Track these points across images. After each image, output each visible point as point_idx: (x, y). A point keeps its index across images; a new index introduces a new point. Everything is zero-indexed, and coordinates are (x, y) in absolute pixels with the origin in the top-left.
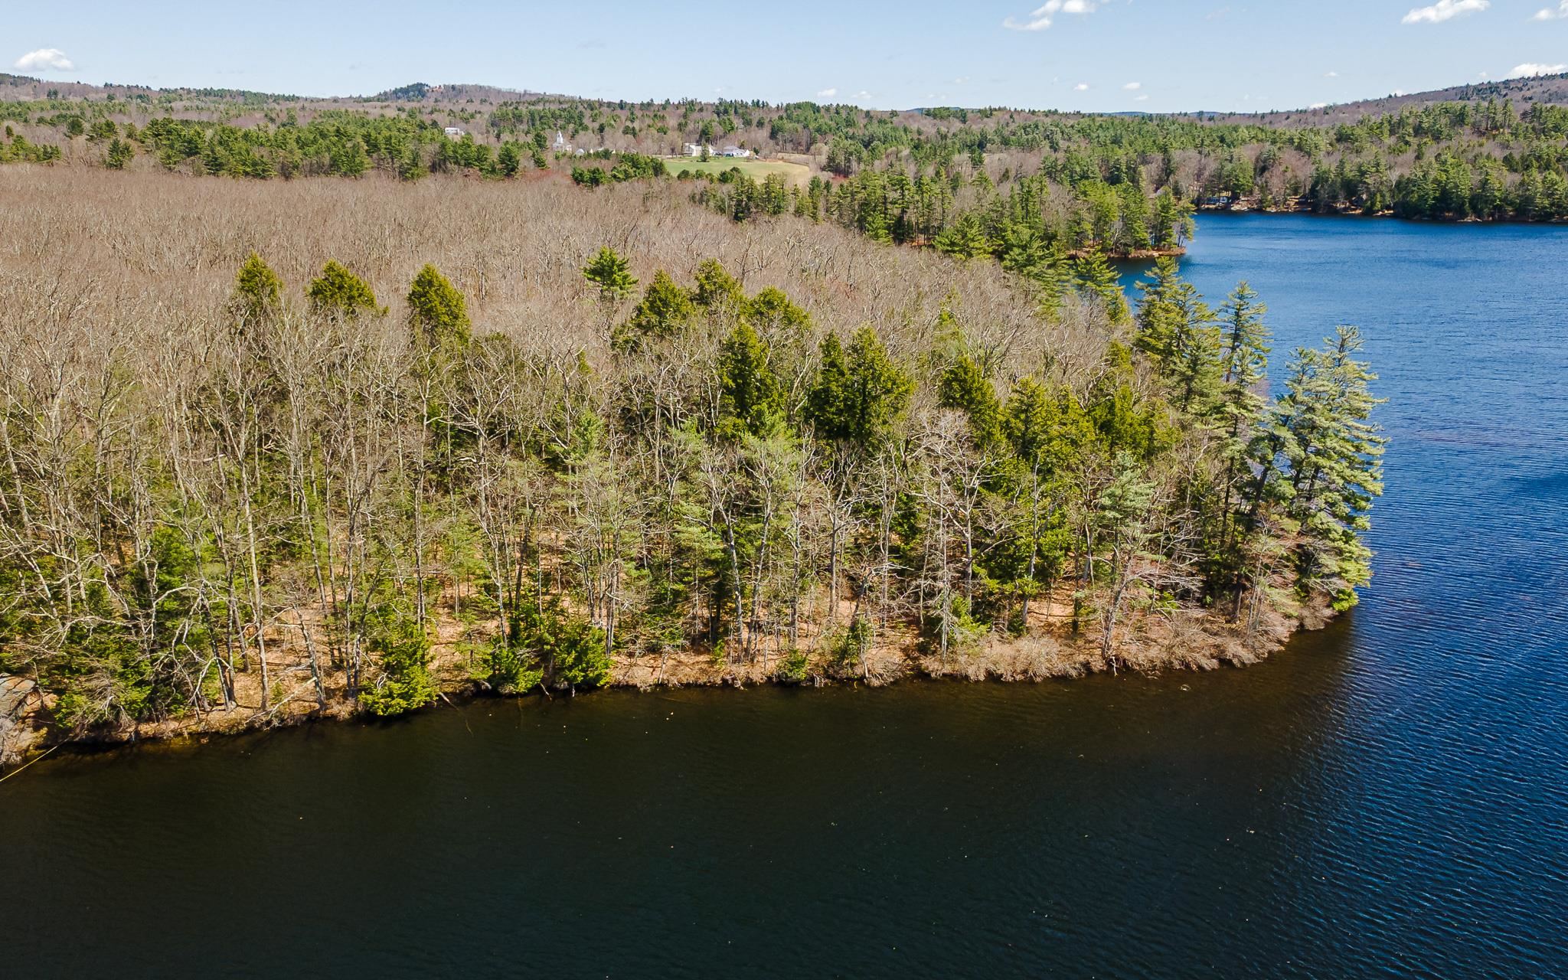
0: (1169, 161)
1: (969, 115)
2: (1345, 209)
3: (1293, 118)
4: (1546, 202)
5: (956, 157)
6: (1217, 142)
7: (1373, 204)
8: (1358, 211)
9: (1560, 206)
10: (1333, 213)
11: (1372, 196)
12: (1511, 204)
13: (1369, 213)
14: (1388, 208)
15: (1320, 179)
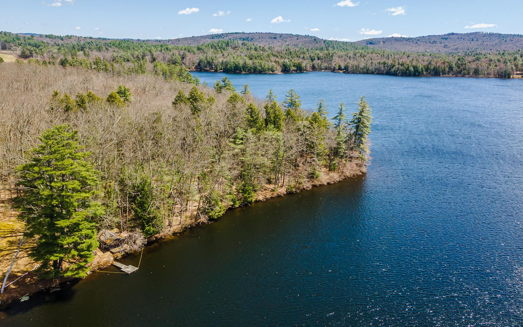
0: (153, 55)
1: (63, 38)
2: (209, 70)
3: (170, 42)
4: (260, 68)
5: (78, 53)
6: (166, 49)
7: (217, 68)
8: (213, 71)
9: (263, 69)
10: (207, 71)
11: (216, 66)
12: (252, 68)
13: (216, 71)
14: (221, 69)
15: (201, 61)
